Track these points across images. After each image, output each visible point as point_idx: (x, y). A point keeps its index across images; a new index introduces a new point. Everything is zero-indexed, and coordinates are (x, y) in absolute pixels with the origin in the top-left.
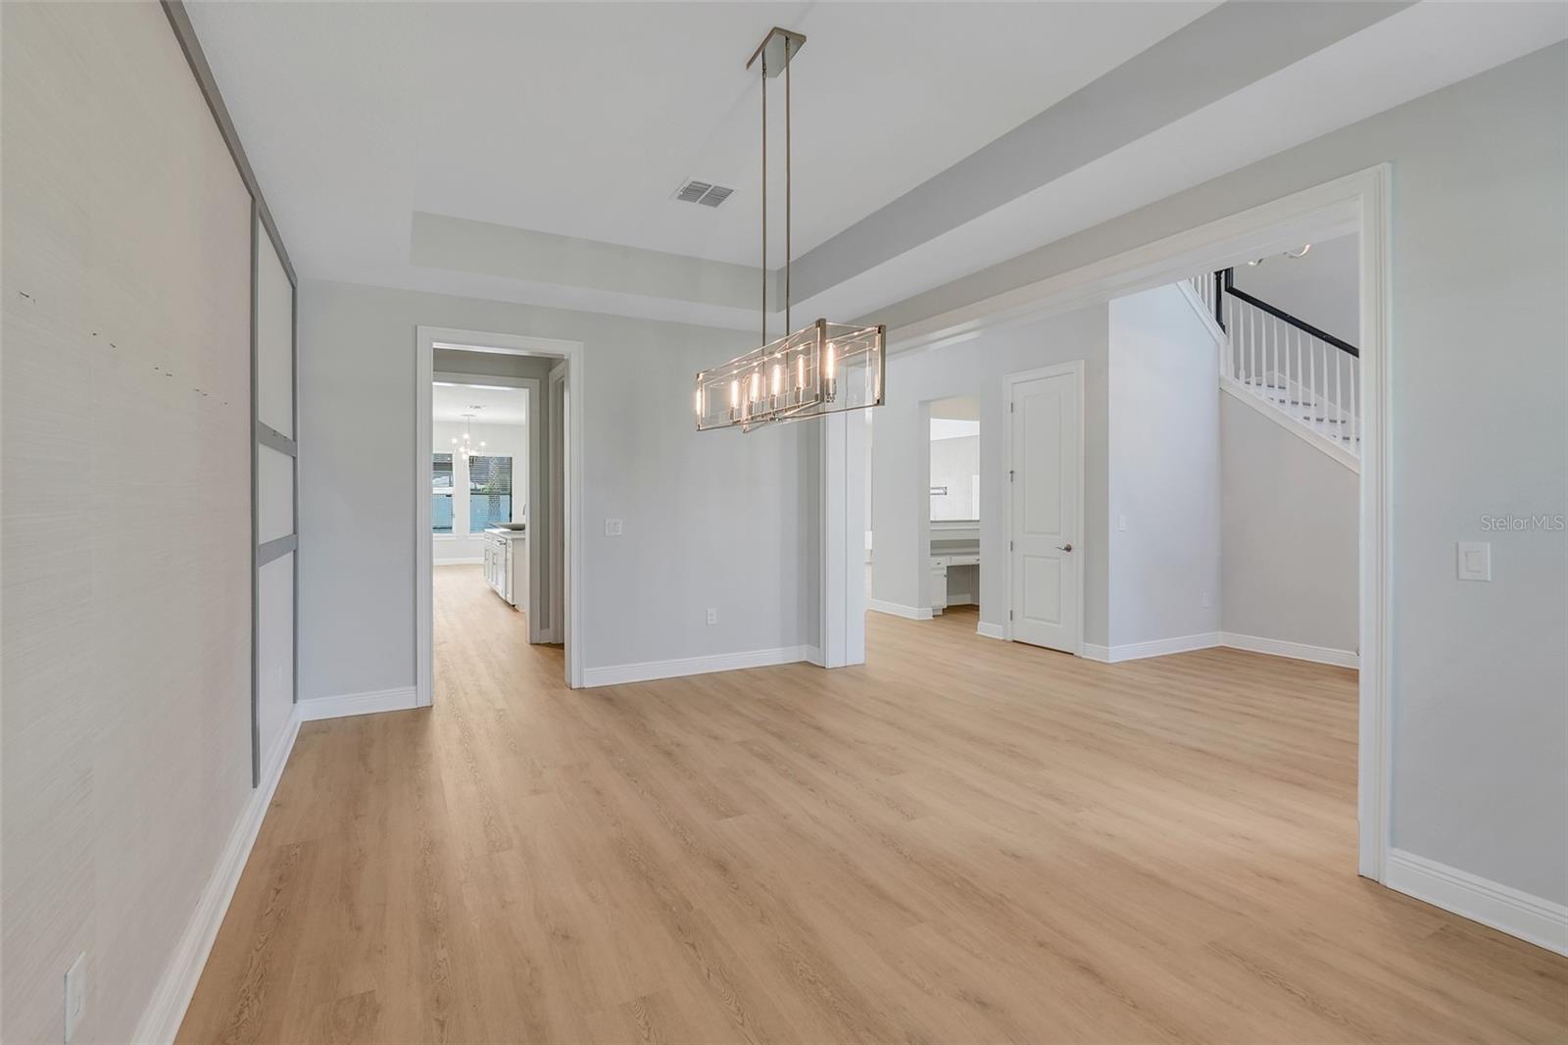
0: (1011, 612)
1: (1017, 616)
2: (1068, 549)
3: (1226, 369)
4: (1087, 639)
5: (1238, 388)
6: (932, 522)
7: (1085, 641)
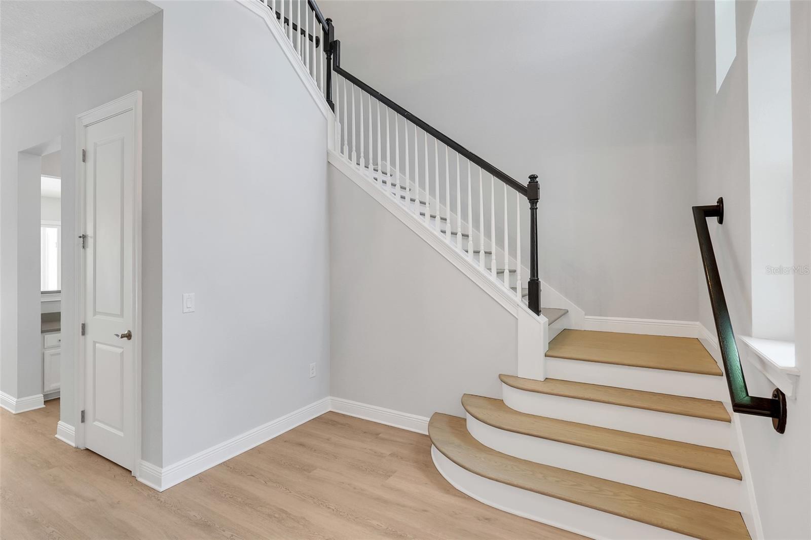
0: (83, 412)
1: (89, 416)
2: (129, 336)
3: (333, 144)
4: (144, 456)
5: (347, 165)
6: (43, 293)
7: (143, 458)
